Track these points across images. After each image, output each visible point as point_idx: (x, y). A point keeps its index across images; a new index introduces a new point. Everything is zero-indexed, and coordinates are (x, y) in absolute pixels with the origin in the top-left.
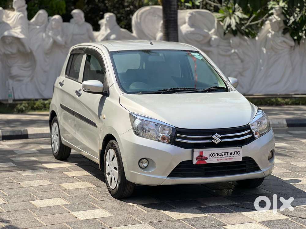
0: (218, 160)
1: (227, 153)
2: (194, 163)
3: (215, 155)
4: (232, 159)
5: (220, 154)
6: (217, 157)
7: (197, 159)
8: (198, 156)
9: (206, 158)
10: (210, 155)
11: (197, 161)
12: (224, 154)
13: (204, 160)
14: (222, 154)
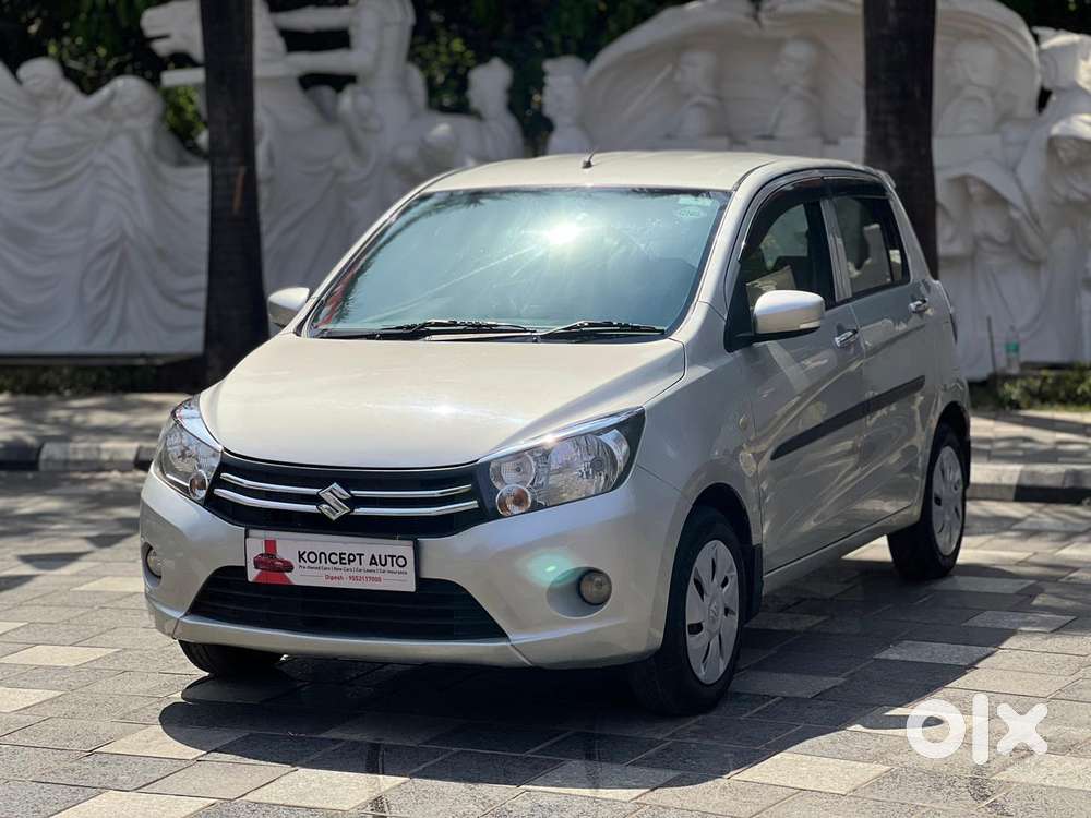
0: (327, 577)
1: (358, 557)
2: (251, 578)
3: (318, 558)
4: (379, 579)
5: (334, 558)
6: (325, 566)
7: (257, 564)
8: (262, 555)
9: (289, 567)
10: (301, 556)
11: (259, 571)
12: (349, 560)
13: (280, 570)
14: (341, 559)
